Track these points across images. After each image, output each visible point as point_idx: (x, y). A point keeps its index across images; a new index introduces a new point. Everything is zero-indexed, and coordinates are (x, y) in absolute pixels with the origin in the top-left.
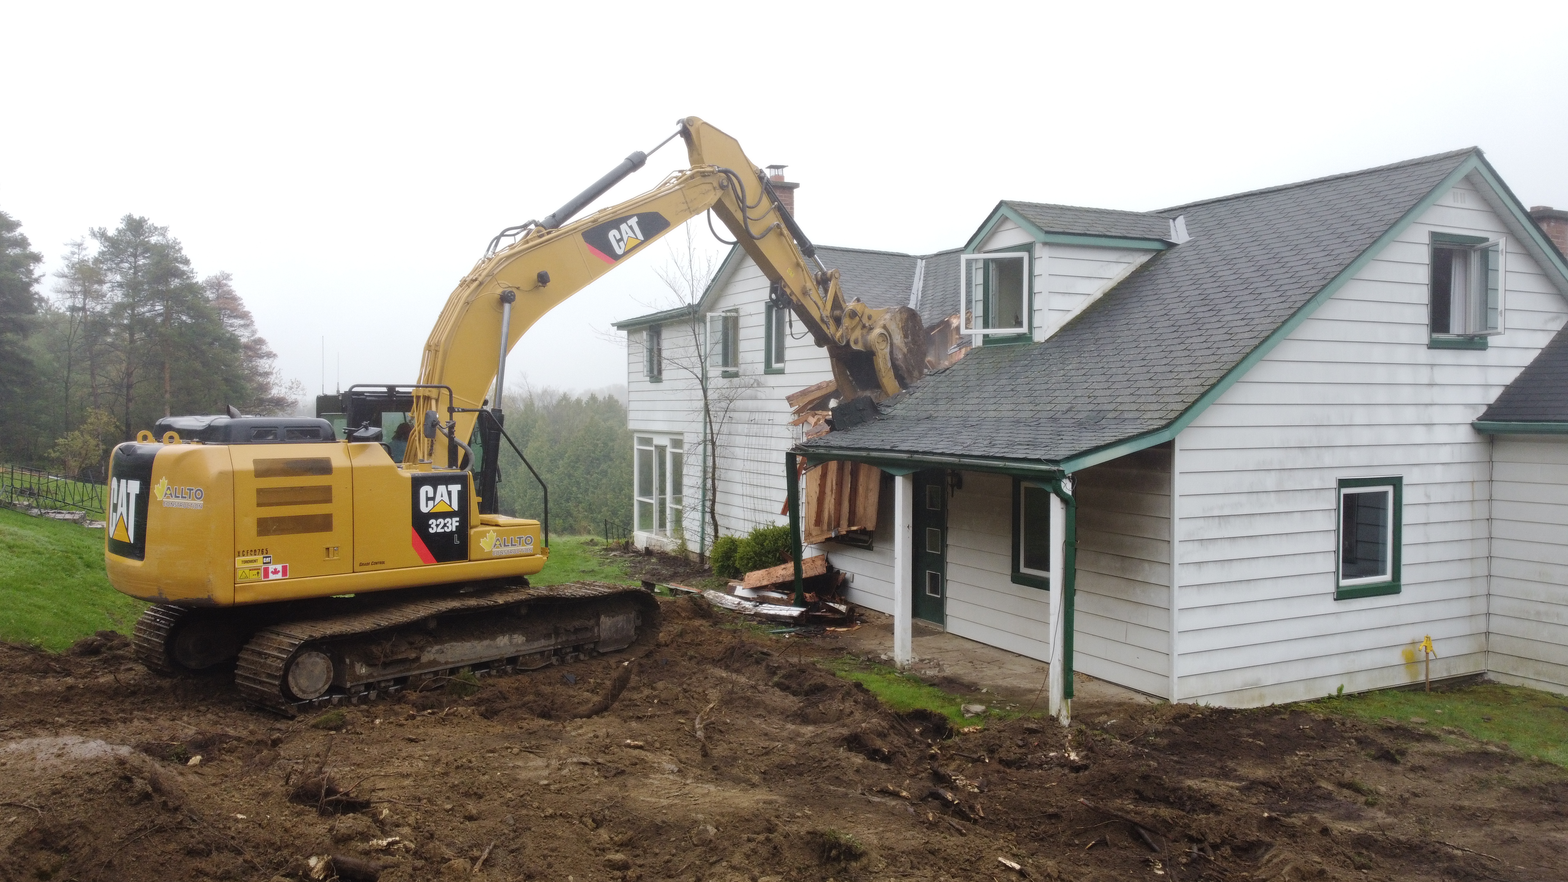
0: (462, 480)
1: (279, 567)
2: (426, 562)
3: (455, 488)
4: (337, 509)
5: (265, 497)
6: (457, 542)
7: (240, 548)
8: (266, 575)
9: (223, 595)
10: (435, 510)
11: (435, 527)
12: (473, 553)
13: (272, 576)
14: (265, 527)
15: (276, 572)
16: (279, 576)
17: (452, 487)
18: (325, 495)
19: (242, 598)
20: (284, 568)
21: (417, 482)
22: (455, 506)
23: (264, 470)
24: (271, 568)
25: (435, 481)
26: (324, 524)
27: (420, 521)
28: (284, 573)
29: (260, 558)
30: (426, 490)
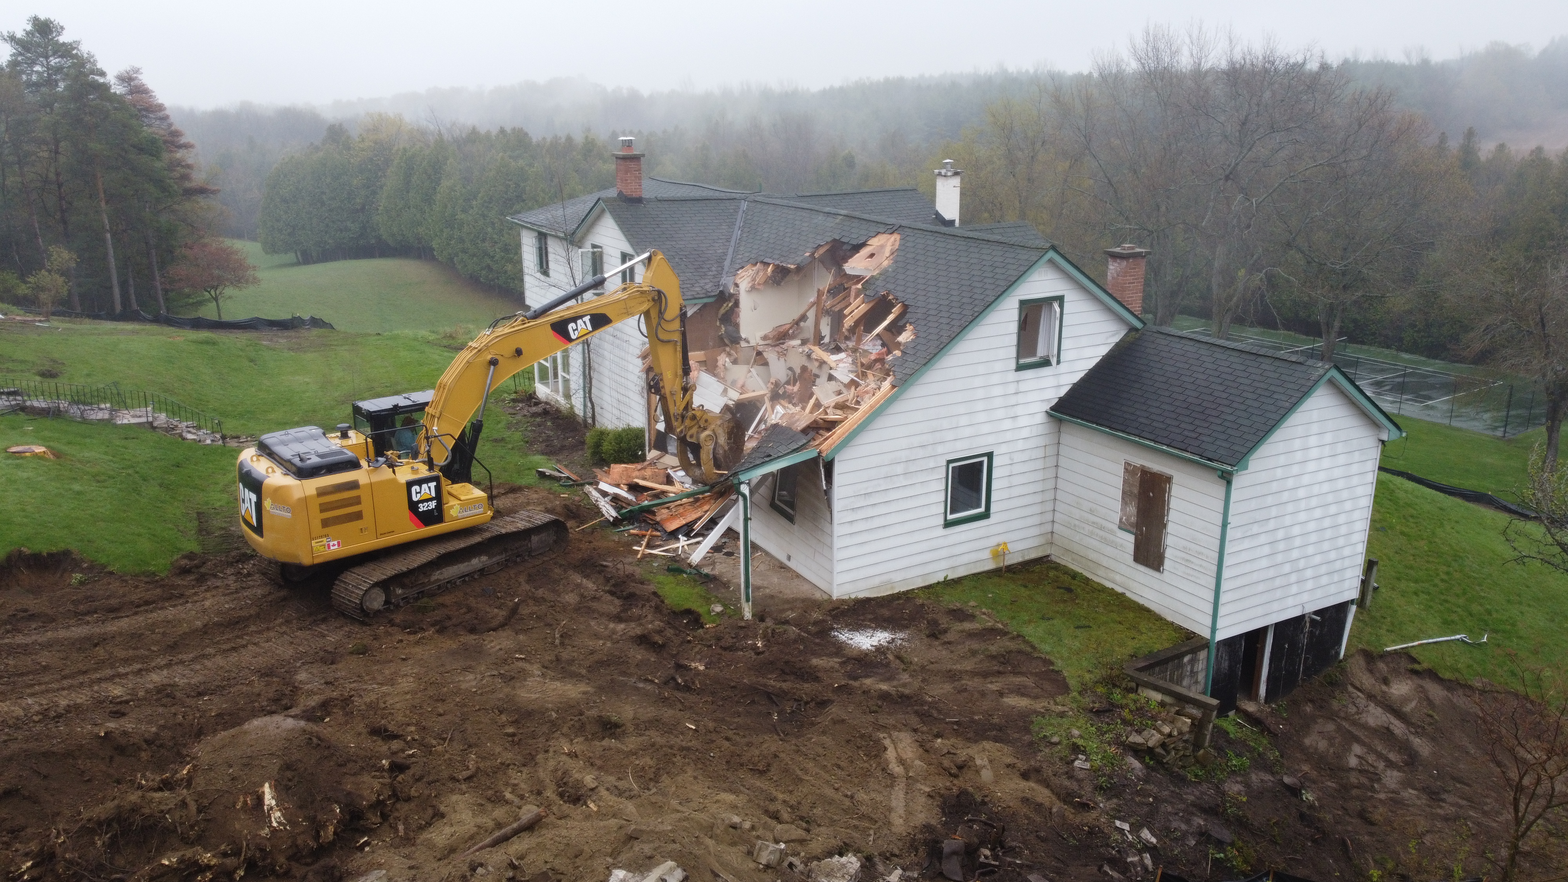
0: (436, 479)
1: (336, 542)
2: (419, 527)
3: (433, 485)
4: (365, 507)
5: (324, 508)
6: (436, 514)
7: (313, 536)
8: (329, 547)
9: (307, 560)
10: (422, 498)
11: (422, 508)
12: (446, 518)
13: (332, 548)
14: (326, 523)
15: (334, 545)
16: (336, 547)
17: (430, 484)
18: (357, 501)
19: (317, 561)
20: (339, 543)
21: (410, 484)
22: (433, 494)
23: (322, 492)
24: (331, 543)
25: (420, 482)
26: (358, 516)
27: (413, 506)
28: (339, 545)
29: (325, 539)
30: (415, 488)
